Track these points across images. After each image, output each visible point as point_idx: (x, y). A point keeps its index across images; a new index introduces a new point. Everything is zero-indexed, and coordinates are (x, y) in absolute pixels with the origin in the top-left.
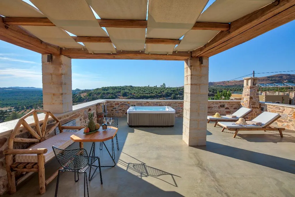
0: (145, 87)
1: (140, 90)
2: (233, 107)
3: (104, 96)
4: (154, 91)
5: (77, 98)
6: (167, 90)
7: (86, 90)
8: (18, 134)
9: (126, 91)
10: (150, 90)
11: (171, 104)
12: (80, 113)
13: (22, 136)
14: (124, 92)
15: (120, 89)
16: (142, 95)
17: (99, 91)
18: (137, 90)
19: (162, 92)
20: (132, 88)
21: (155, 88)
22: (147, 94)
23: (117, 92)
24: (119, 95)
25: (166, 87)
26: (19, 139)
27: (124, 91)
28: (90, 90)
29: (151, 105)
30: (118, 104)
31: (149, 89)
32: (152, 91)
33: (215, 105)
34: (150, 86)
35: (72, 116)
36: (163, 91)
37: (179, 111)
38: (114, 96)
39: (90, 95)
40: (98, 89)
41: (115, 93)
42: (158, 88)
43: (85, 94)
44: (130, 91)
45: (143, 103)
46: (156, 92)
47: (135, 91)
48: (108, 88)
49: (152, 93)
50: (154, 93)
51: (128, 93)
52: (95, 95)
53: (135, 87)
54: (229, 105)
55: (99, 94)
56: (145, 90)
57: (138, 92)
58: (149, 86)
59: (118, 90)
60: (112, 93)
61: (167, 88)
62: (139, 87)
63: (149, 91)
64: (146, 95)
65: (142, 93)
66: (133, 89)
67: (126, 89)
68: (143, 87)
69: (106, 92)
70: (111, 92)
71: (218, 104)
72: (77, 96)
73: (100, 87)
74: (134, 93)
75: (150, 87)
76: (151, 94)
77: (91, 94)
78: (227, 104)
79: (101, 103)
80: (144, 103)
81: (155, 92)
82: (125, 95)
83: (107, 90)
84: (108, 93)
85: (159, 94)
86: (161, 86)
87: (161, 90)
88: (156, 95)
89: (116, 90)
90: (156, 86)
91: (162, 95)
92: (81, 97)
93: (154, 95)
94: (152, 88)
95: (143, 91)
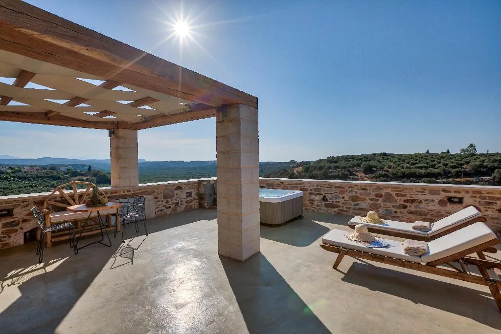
0: (416, 155)
1: (404, 161)
2: (497, 207)
3: (330, 173)
4: (439, 163)
5: (287, 175)
6: (481, 159)
7: (302, 163)
9: (372, 163)
10: (428, 161)
12: (155, 190)
14: (366, 166)
15: (361, 159)
16: (407, 171)
17: (322, 164)
18: (396, 162)
19: (462, 165)
20: (386, 157)
21: (446, 155)
22: (421, 168)
23: (354, 166)
24: (357, 171)
25: (479, 152)
27: (368, 162)
28: (309, 163)
29: (287, 188)
31: (426, 159)
32: (435, 163)
33: (429, 197)
34: (430, 152)
35: (137, 192)
36: (467, 163)
37: (337, 202)
38: (347, 173)
39: (307, 170)
40: (321, 160)
41: (349, 167)
42: (453, 155)
43: (300, 169)
44: (380, 163)
46: (446, 165)
47: (392, 164)
48: (338, 158)
49: (433, 166)
50: (439, 167)
51: (376, 167)
52: (315, 172)
53: (393, 156)
55: (321, 168)
56: (416, 160)
57: (398, 166)
58: (428, 152)
59: (355, 162)
60: (345, 168)
61: (482, 155)
62: (401, 155)
63: (427, 163)
64: (417, 170)
65: (407, 168)
66: (388, 159)
67: (373, 159)
68: (411, 155)
69: (333, 165)
70: (343, 165)
71: (439, 194)
73: (325, 157)
74: (389, 167)
75: (431, 154)
76: (431, 170)
77: (309, 168)
78: (472, 197)
79: (206, 181)
80: (277, 184)
81: (441, 165)
82: (369, 170)
83: (336, 162)
84: (337, 168)
85: (453, 168)
86: (463, 151)
87: (460, 159)
88: (444, 170)
89: (352, 162)
90: (448, 151)
91: (461, 172)
92: (293, 174)
93: (438, 170)
94: (437, 156)
95: (410, 163)
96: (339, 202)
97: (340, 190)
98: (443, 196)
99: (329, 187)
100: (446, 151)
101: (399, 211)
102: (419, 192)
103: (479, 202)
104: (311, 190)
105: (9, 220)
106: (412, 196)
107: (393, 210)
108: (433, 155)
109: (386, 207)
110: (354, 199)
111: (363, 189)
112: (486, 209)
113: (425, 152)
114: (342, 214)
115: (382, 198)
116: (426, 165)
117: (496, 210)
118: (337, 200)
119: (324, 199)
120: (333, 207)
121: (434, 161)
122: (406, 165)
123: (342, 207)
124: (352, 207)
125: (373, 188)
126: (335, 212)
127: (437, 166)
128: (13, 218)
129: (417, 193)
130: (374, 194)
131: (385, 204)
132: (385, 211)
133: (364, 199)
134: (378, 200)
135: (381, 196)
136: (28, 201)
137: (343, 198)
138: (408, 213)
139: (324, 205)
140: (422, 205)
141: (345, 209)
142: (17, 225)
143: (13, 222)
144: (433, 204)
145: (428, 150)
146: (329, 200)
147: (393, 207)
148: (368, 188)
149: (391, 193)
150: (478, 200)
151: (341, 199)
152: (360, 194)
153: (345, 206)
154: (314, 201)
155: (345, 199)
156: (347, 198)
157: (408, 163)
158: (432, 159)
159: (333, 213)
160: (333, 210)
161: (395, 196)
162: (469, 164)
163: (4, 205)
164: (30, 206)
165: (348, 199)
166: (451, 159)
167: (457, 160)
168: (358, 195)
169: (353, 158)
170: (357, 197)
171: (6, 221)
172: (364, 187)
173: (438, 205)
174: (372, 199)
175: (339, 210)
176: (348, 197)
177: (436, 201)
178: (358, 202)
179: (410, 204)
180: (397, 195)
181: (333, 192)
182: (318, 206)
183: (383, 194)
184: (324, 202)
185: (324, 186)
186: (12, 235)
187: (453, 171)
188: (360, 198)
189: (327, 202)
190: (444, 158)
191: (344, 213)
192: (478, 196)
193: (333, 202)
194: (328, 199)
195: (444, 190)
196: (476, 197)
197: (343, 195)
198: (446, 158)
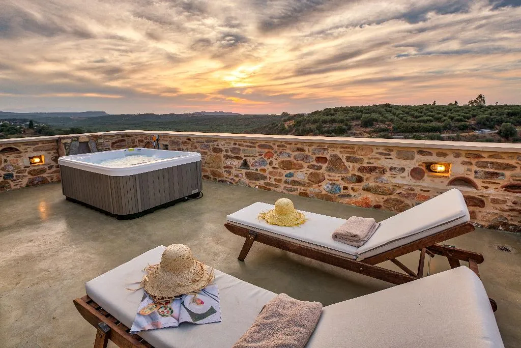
0: (421, 107)
1: (407, 113)
2: (503, 181)
4: (445, 115)
5: (277, 130)
6: (490, 111)
9: (374, 116)
10: (433, 114)
11: (241, 148)
14: (366, 119)
15: (361, 111)
16: (411, 125)
17: (316, 117)
19: (468, 118)
20: (389, 109)
21: (453, 107)
22: (424, 121)
23: (353, 119)
25: (487, 104)
27: (369, 115)
28: (303, 115)
31: (432, 112)
32: (440, 115)
34: (437, 104)
36: (474, 116)
37: (262, 170)
38: (344, 127)
39: (298, 123)
41: (347, 120)
42: (460, 107)
43: (292, 123)
44: (382, 115)
46: (452, 118)
47: (394, 117)
48: (336, 110)
49: (438, 120)
50: (445, 120)
51: (376, 120)
53: (397, 107)
54: (477, 164)
55: (315, 122)
56: (421, 112)
57: (401, 119)
58: (434, 103)
59: (355, 114)
61: (490, 107)
62: (406, 107)
63: (433, 116)
64: (422, 124)
65: (410, 121)
66: (390, 112)
67: (374, 111)
68: (416, 107)
69: (330, 117)
70: (341, 118)
72: (277, 125)
74: (391, 120)
76: (435, 124)
77: (301, 121)
78: (465, 163)
81: (447, 118)
83: (332, 115)
84: (333, 121)
85: (459, 122)
86: (471, 102)
87: (467, 112)
88: (449, 124)
89: (351, 114)
90: (456, 102)
91: (466, 126)
92: (284, 129)
93: (443, 124)
94: (443, 108)
95: (414, 116)
96: (264, 170)
97: (267, 150)
98: (419, 160)
99: (251, 147)
100: (454, 103)
101: (350, 186)
102: (381, 154)
103: (476, 172)
104: (227, 151)
106: (371, 161)
107: (343, 184)
108: (439, 107)
109: (332, 180)
110: (287, 165)
111: (299, 150)
112: (486, 185)
113: (431, 104)
114: (270, 189)
115: (326, 164)
116: (431, 118)
117: (502, 187)
118: (263, 167)
119: (245, 164)
120: (257, 179)
121: (440, 113)
122: (409, 118)
123: (270, 178)
124: (284, 179)
125: (313, 147)
126: (260, 187)
127: (442, 120)
129: (378, 156)
130: (314, 157)
131: (330, 174)
132: (330, 187)
133: (301, 167)
134: (320, 168)
135: (324, 160)
137: (271, 163)
138: (364, 189)
139: (244, 175)
140: (386, 177)
141: (274, 182)
144: (403, 175)
145: (435, 102)
146: (251, 168)
147: (343, 179)
148: (306, 148)
149: (340, 155)
150: (475, 168)
151: (268, 166)
152: (295, 158)
153: (274, 177)
154: (231, 168)
155: (274, 165)
156: (276, 164)
157: (412, 116)
158: (438, 111)
159: (257, 187)
160: (258, 183)
161: (344, 161)
162: (476, 118)
165: (277, 166)
166: (458, 111)
167: (465, 113)
168: (292, 159)
169: (351, 109)
170: (290, 162)
172: (299, 146)
173: (410, 177)
174: (312, 167)
175: (265, 183)
176: (277, 162)
177: (408, 170)
178: (292, 171)
179: (368, 175)
180: (348, 159)
181: (257, 154)
182: (237, 176)
183: (328, 157)
184: (244, 171)
185: (244, 144)
187: (459, 124)
188: (295, 165)
189: (248, 171)
190: (450, 110)
191: (272, 188)
192: (474, 161)
193: (257, 170)
194: (250, 165)
195: (421, 152)
196: (471, 164)
197: (271, 159)
198: (452, 111)
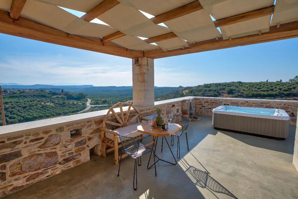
0: (260, 83)
1: (253, 86)
3: (206, 94)
4: (276, 88)
7: (188, 87)
8: (110, 118)
9: (232, 88)
10: (268, 87)
11: (290, 107)
12: (162, 108)
13: (112, 120)
14: (229, 90)
15: (225, 85)
16: (255, 93)
17: (200, 88)
18: (247, 87)
19: (291, 89)
20: (241, 84)
21: (280, 83)
22: (264, 91)
23: (221, 89)
24: (223, 93)
26: (109, 122)
27: (230, 88)
28: (192, 87)
30: (207, 102)
31: (267, 86)
32: (273, 88)
34: (269, 81)
35: (153, 110)
36: (294, 88)
38: (217, 94)
39: (191, 92)
41: (218, 90)
42: (284, 83)
43: (187, 91)
44: (238, 87)
45: (240, 103)
46: (280, 89)
47: (245, 88)
48: (211, 84)
49: (272, 90)
50: (276, 90)
51: (235, 90)
52: (197, 93)
53: (246, 84)
55: (200, 91)
56: (261, 86)
57: (249, 89)
59: (222, 87)
60: (215, 91)
62: (251, 83)
63: (268, 88)
64: (262, 93)
65: (255, 91)
66: (242, 86)
67: (233, 85)
68: (257, 83)
69: (208, 89)
70: (214, 89)
72: (179, 93)
74: (244, 90)
75: (269, 83)
76: (270, 92)
77: (192, 91)
79: (187, 100)
81: (277, 89)
82: (231, 93)
83: (209, 87)
84: (210, 90)
85: (285, 91)
86: (291, 80)
87: (289, 86)
88: (279, 93)
89: (219, 87)
90: (281, 80)
91: (291, 94)
92: (183, 94)
93: (275, 93)
94: (274, 83)
95: (257, 88)
100: (280, 81)
105: (79, 139)
108: (271, 83)
113: (265, 81)
116: (267, 89)
121: (272, 87)
122: (254, 89)
127: (274, 90)
128: (82, 137)
136: (91, 121)
142: (85, 143)
143: (82, 141)
145: (268, 80)
157: (256, 88)
158: (271, 85)
162: (296, 89)
163: (75, 125)
164: (92, 125)
166: (284, 85)
167: (288, 86)
169: (219, 84)
171: (78, 141)
186: (82, 153)
187: (285, 93)
190: (279, 85)
198: (280, 85)
